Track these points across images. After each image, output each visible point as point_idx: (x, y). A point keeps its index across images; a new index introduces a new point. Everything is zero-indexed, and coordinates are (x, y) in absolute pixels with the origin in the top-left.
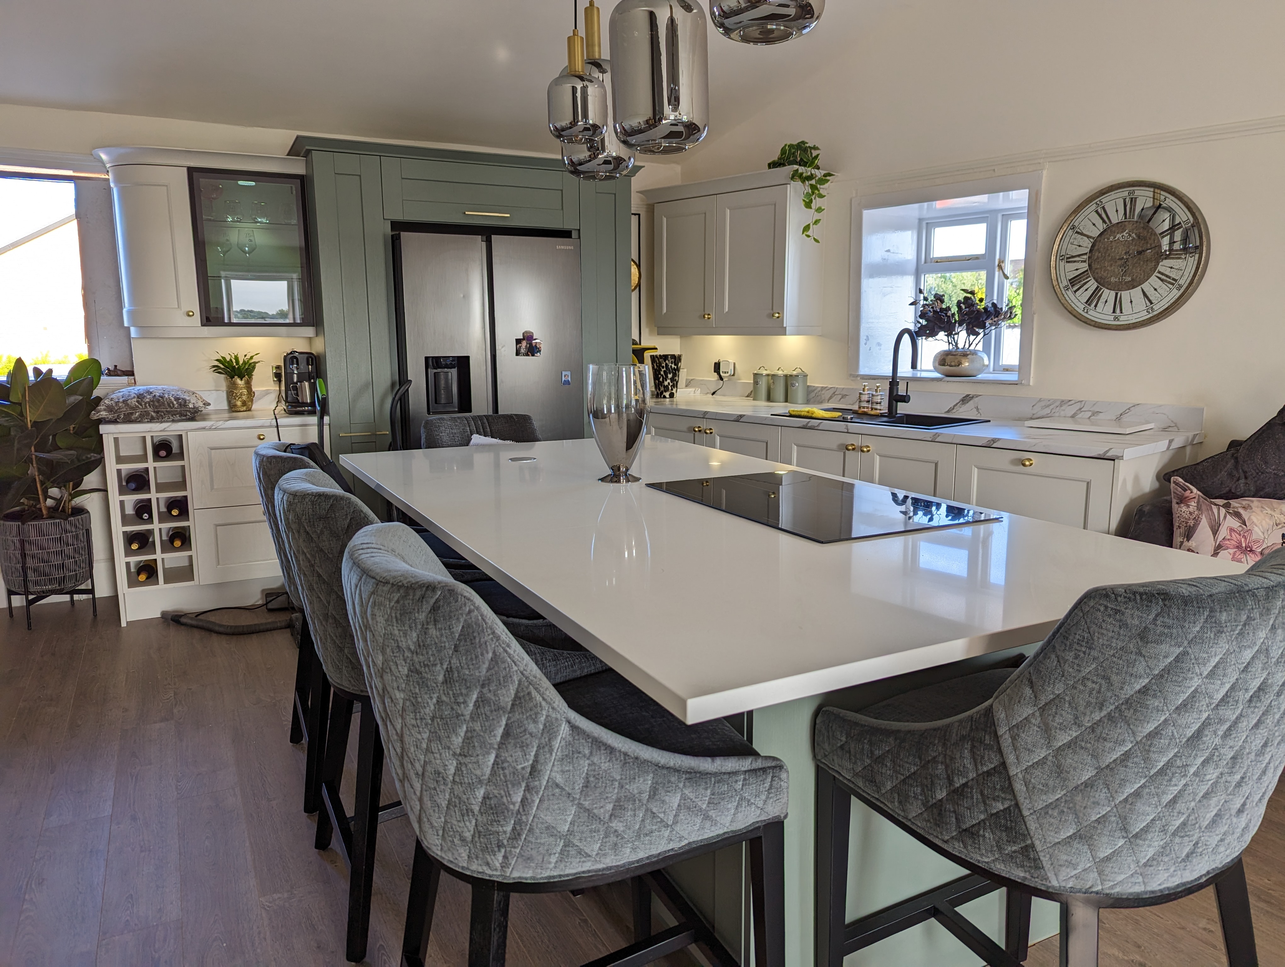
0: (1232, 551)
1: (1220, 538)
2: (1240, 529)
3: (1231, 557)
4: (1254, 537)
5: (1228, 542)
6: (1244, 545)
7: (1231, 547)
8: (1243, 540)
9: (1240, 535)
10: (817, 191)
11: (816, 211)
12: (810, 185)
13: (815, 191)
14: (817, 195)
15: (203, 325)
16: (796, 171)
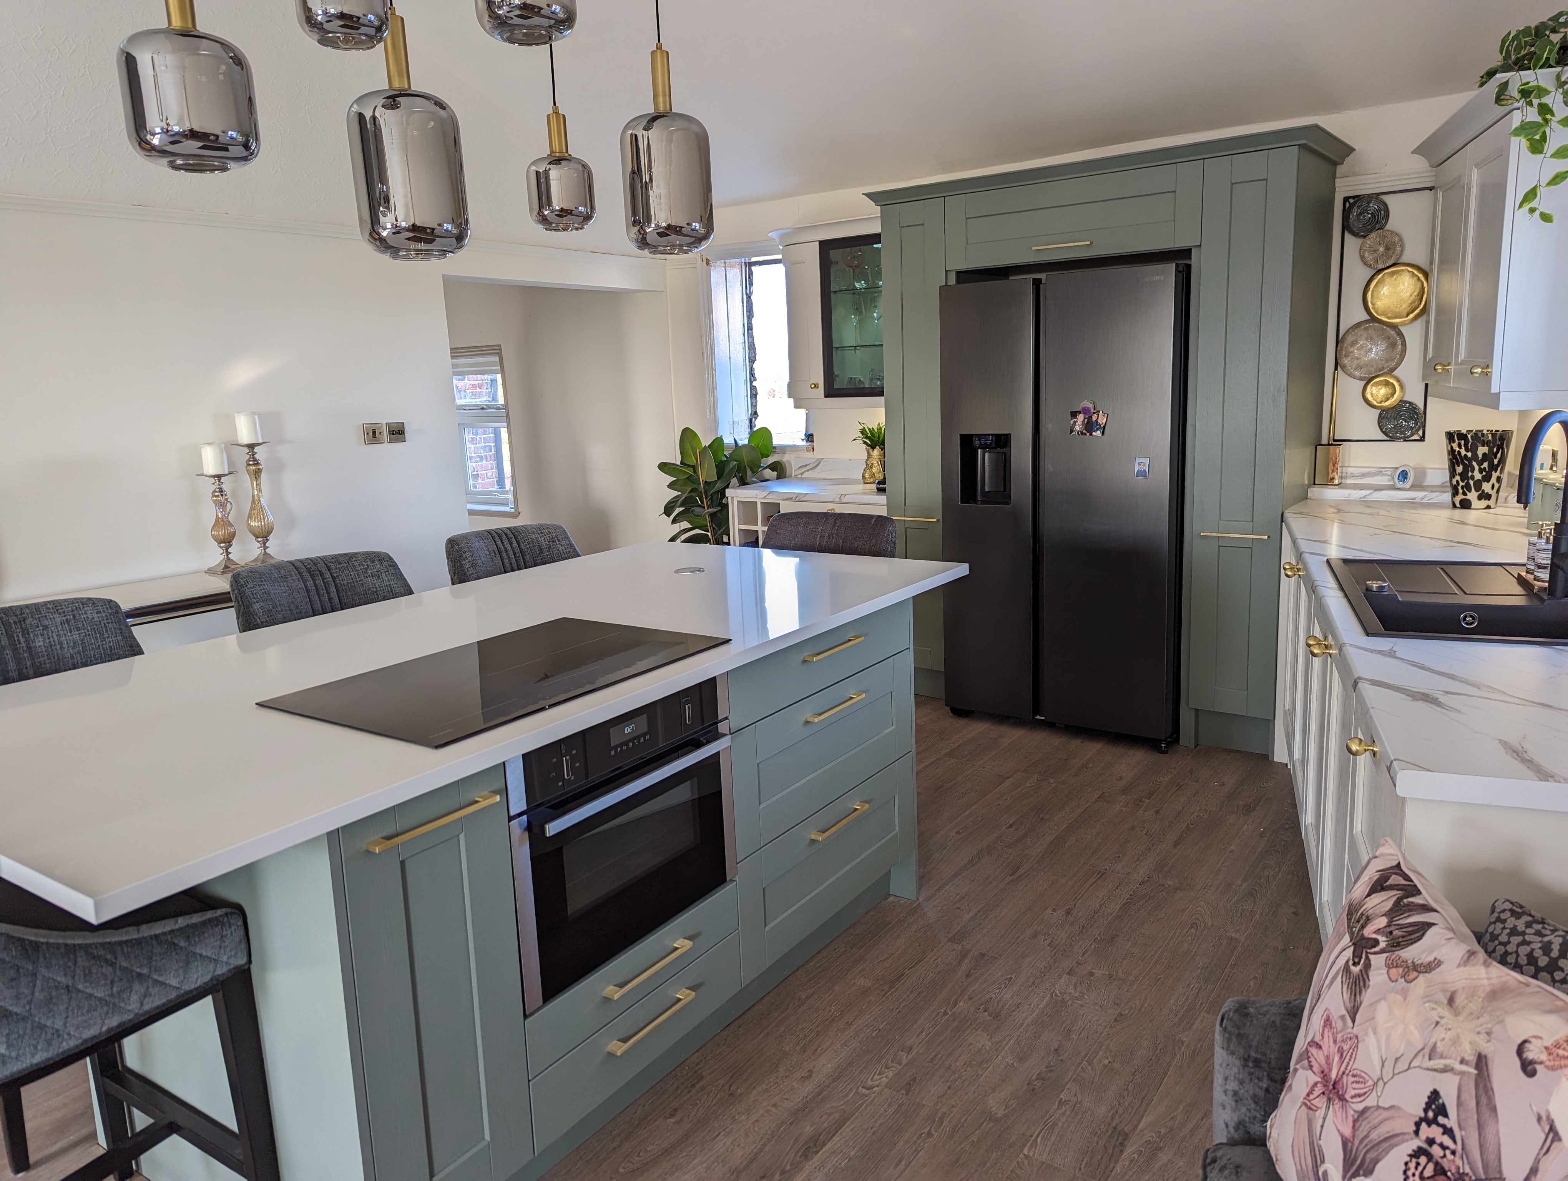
10: (1553, 115)
11: (1552, 156)
12: (1541, 105)
13: (1548, 117)
14: (1559, 122)
15: (826, 397)
16: (1504, 86)
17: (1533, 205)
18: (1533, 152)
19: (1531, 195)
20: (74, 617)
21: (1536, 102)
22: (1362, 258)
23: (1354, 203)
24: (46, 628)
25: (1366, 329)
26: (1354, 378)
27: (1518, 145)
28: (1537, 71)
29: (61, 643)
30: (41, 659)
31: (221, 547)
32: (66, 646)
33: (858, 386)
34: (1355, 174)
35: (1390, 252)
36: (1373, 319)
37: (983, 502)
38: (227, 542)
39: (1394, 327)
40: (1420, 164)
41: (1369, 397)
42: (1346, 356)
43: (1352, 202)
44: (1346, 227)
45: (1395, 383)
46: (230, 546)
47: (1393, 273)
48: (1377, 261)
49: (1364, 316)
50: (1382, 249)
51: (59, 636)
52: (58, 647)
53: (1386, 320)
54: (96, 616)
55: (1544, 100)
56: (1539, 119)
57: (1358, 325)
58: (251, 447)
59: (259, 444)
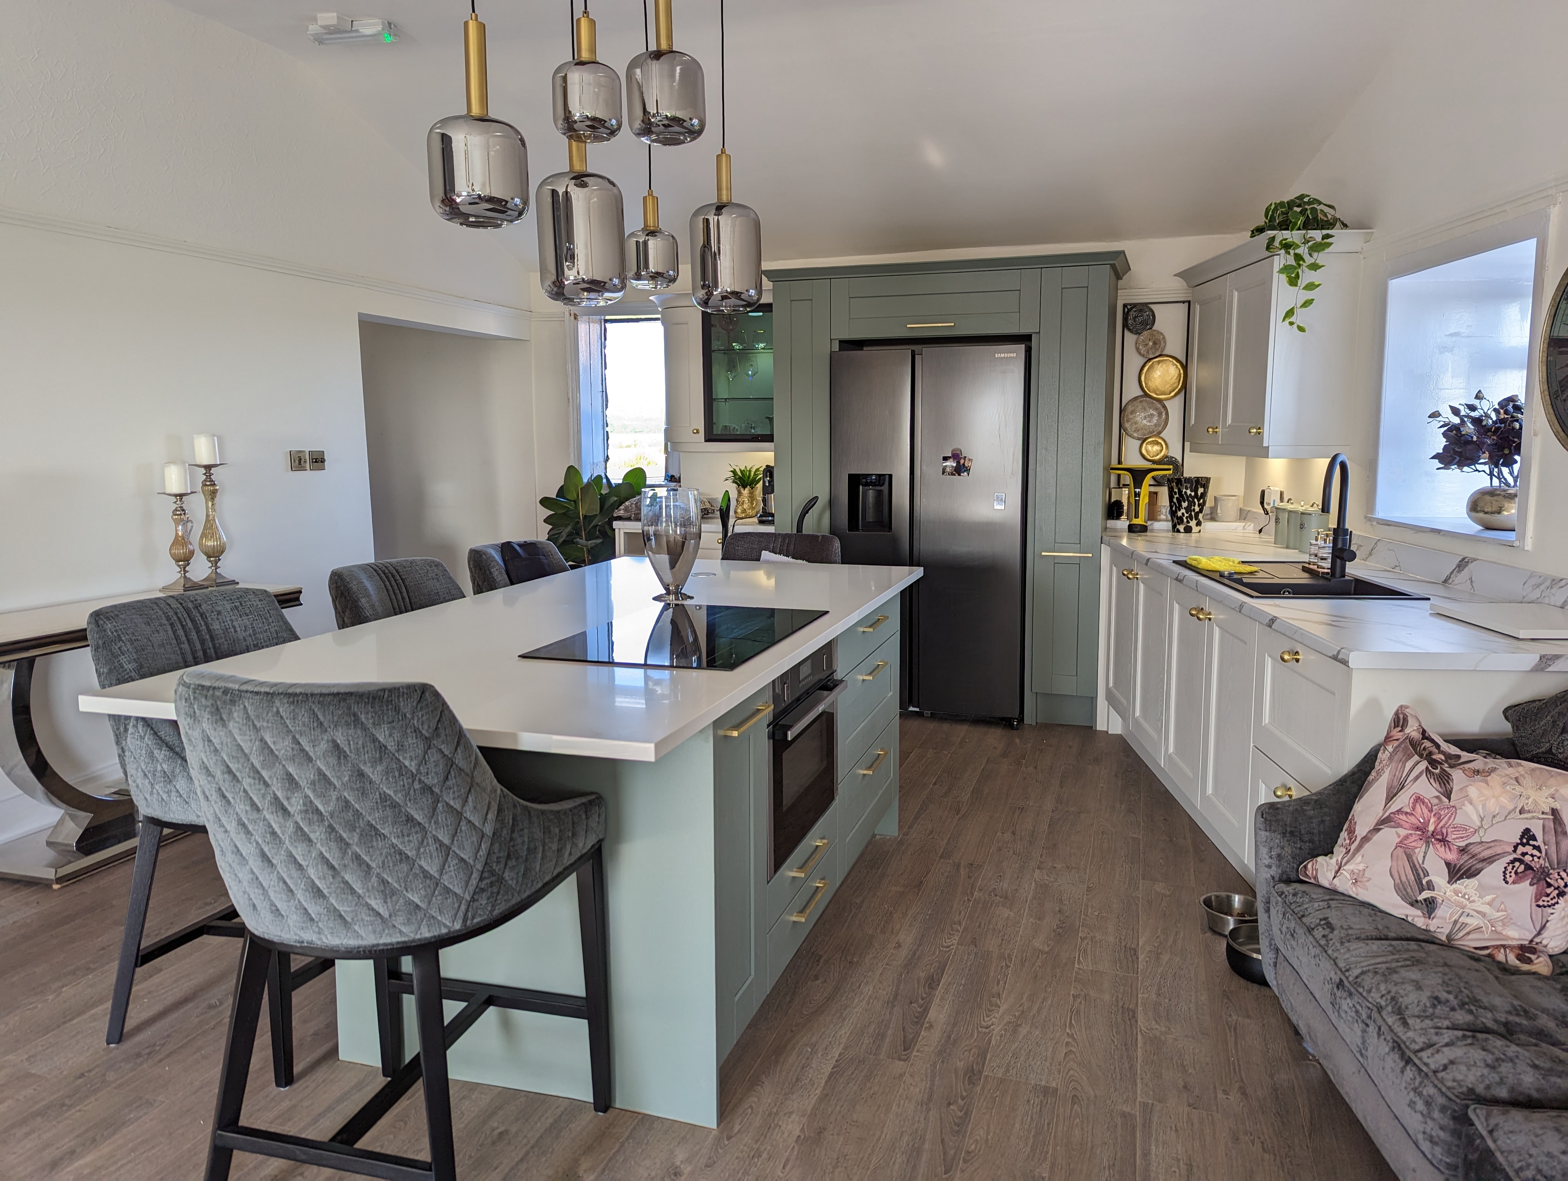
0: (1403, 832)
1: (1394, 808)
2: (1436, 801)
3: (1398, 840)
4: (1459, 820)
5: (1403, 817)
6: (1431, 828)
7: (1407, 826)
8: (1432, 820)
9: (1431, 811)
10: (1304, 261)
11: (1304, 289)
12: (1295, 254)
13: (1301, 262)
14: (1307, 266)
15: (706, 441)
16: (1273, 239)
17: (1291, 320)
18: (1291, 285)
19: (1290, 313)
20: (241, 604)
21: (1292, 252)
22: (1138, 349)
23: (1132, 308)
24: (219, 613)
25: (1141, 402)
26: (1134, 438)
27: (1279, 281)
28: (1294, 232)
29: (234, 627)
30: (220, 641)
31: (179, 566)
32: (238, 629)
33: (732, 432)
34: (1131, 288)
35: (1157, 346)
36: (1146, 395)
37: (863, 531)
38: (184, 560)
39: (1160, 401)
40: (1180, 283)
41: (1144, 452)
42: (1128, 421)
43: (1128, 309)
44: (1125, 325)
45: (1163, 443)
46: (188, 564)
47: (1159, 362)
48: (1148, 352)
49: (1139, 393)
50: (1151, 344)
51: (232, 620)
52: (232, 630)
53: (1155, 396)
54: (259, 603)
55: (1297, 251)
56: (1294, 264)
57: (1136, 398)
58: (208, 467)
59: (215, 466)
